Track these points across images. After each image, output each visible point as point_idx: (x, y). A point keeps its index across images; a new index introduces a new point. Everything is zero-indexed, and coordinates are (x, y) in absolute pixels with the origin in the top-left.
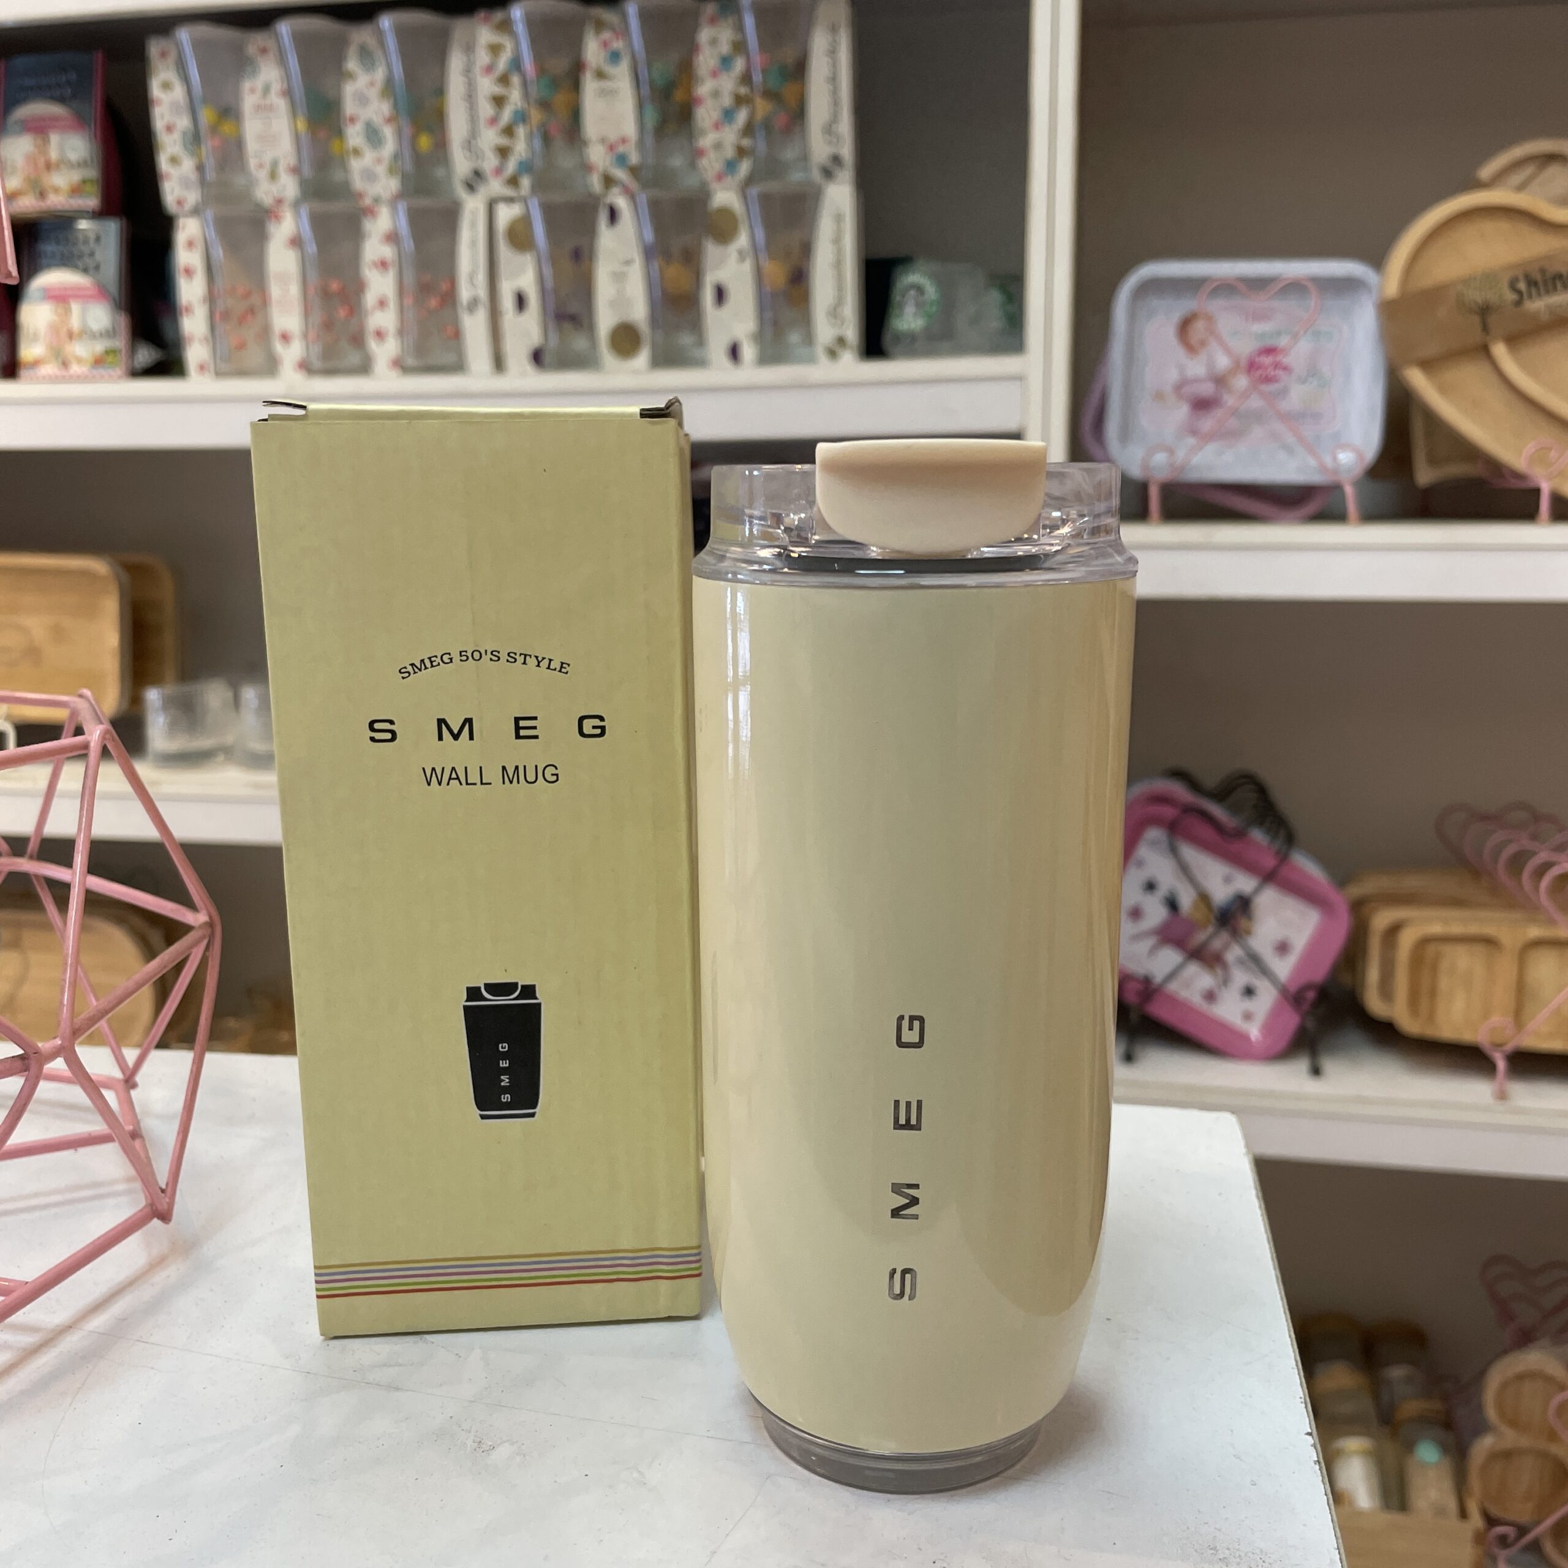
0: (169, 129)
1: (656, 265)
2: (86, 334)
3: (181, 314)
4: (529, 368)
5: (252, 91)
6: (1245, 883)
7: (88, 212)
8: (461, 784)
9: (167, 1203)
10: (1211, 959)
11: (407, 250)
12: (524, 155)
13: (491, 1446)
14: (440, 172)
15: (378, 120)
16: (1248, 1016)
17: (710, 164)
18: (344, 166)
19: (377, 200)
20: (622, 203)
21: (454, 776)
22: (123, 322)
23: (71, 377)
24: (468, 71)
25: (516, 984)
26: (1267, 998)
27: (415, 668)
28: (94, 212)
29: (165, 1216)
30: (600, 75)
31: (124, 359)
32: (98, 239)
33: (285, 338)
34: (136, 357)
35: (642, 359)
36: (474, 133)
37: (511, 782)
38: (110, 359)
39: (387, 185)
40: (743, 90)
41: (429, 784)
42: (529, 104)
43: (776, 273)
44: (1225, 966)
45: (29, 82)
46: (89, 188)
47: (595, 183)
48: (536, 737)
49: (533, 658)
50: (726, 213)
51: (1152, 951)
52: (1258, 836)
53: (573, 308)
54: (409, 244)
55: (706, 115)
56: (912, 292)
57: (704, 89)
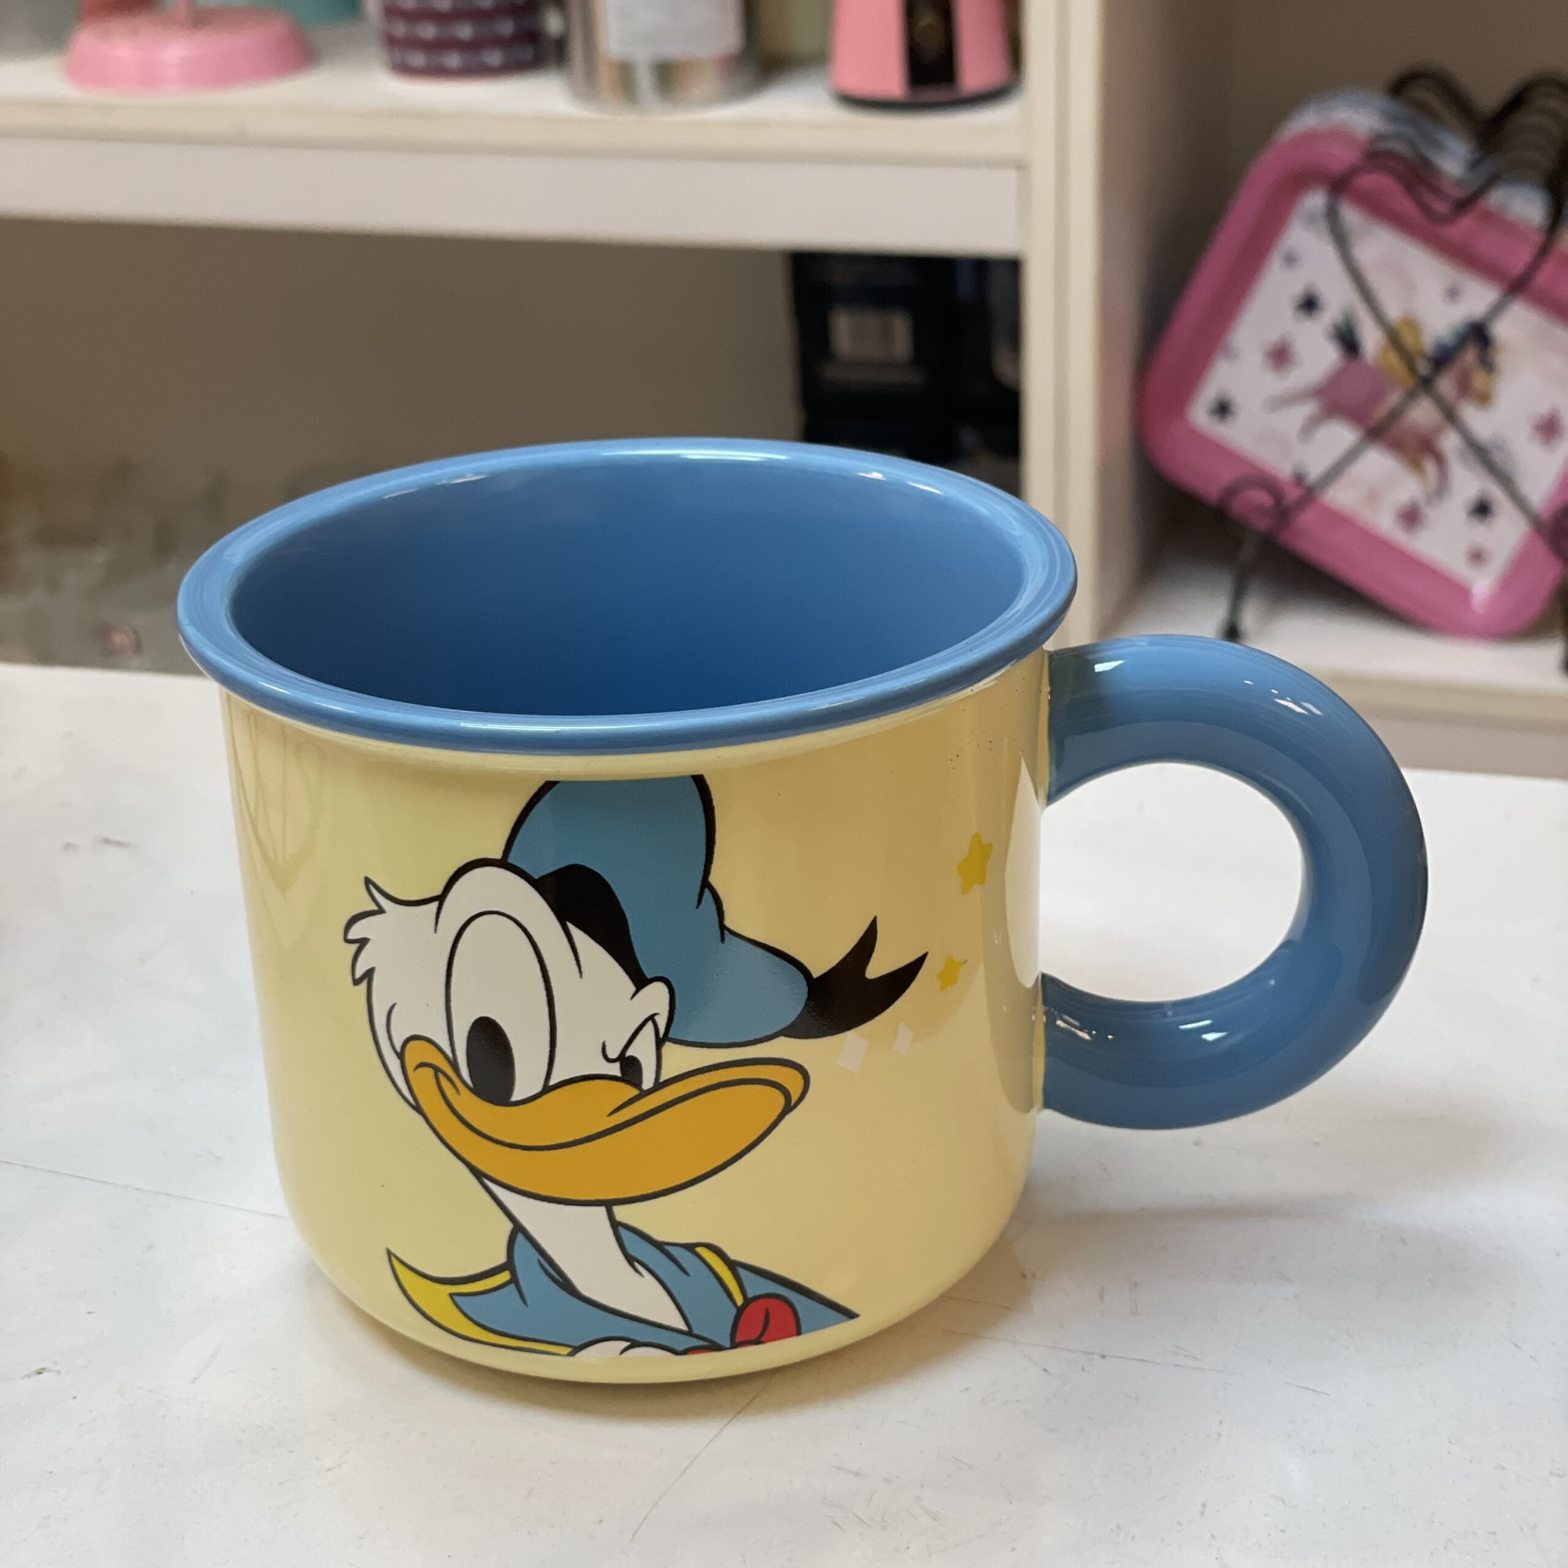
6: (1478, 299)
16: (1477, 557)
26: (1510, 527)
44: (1440, 459)
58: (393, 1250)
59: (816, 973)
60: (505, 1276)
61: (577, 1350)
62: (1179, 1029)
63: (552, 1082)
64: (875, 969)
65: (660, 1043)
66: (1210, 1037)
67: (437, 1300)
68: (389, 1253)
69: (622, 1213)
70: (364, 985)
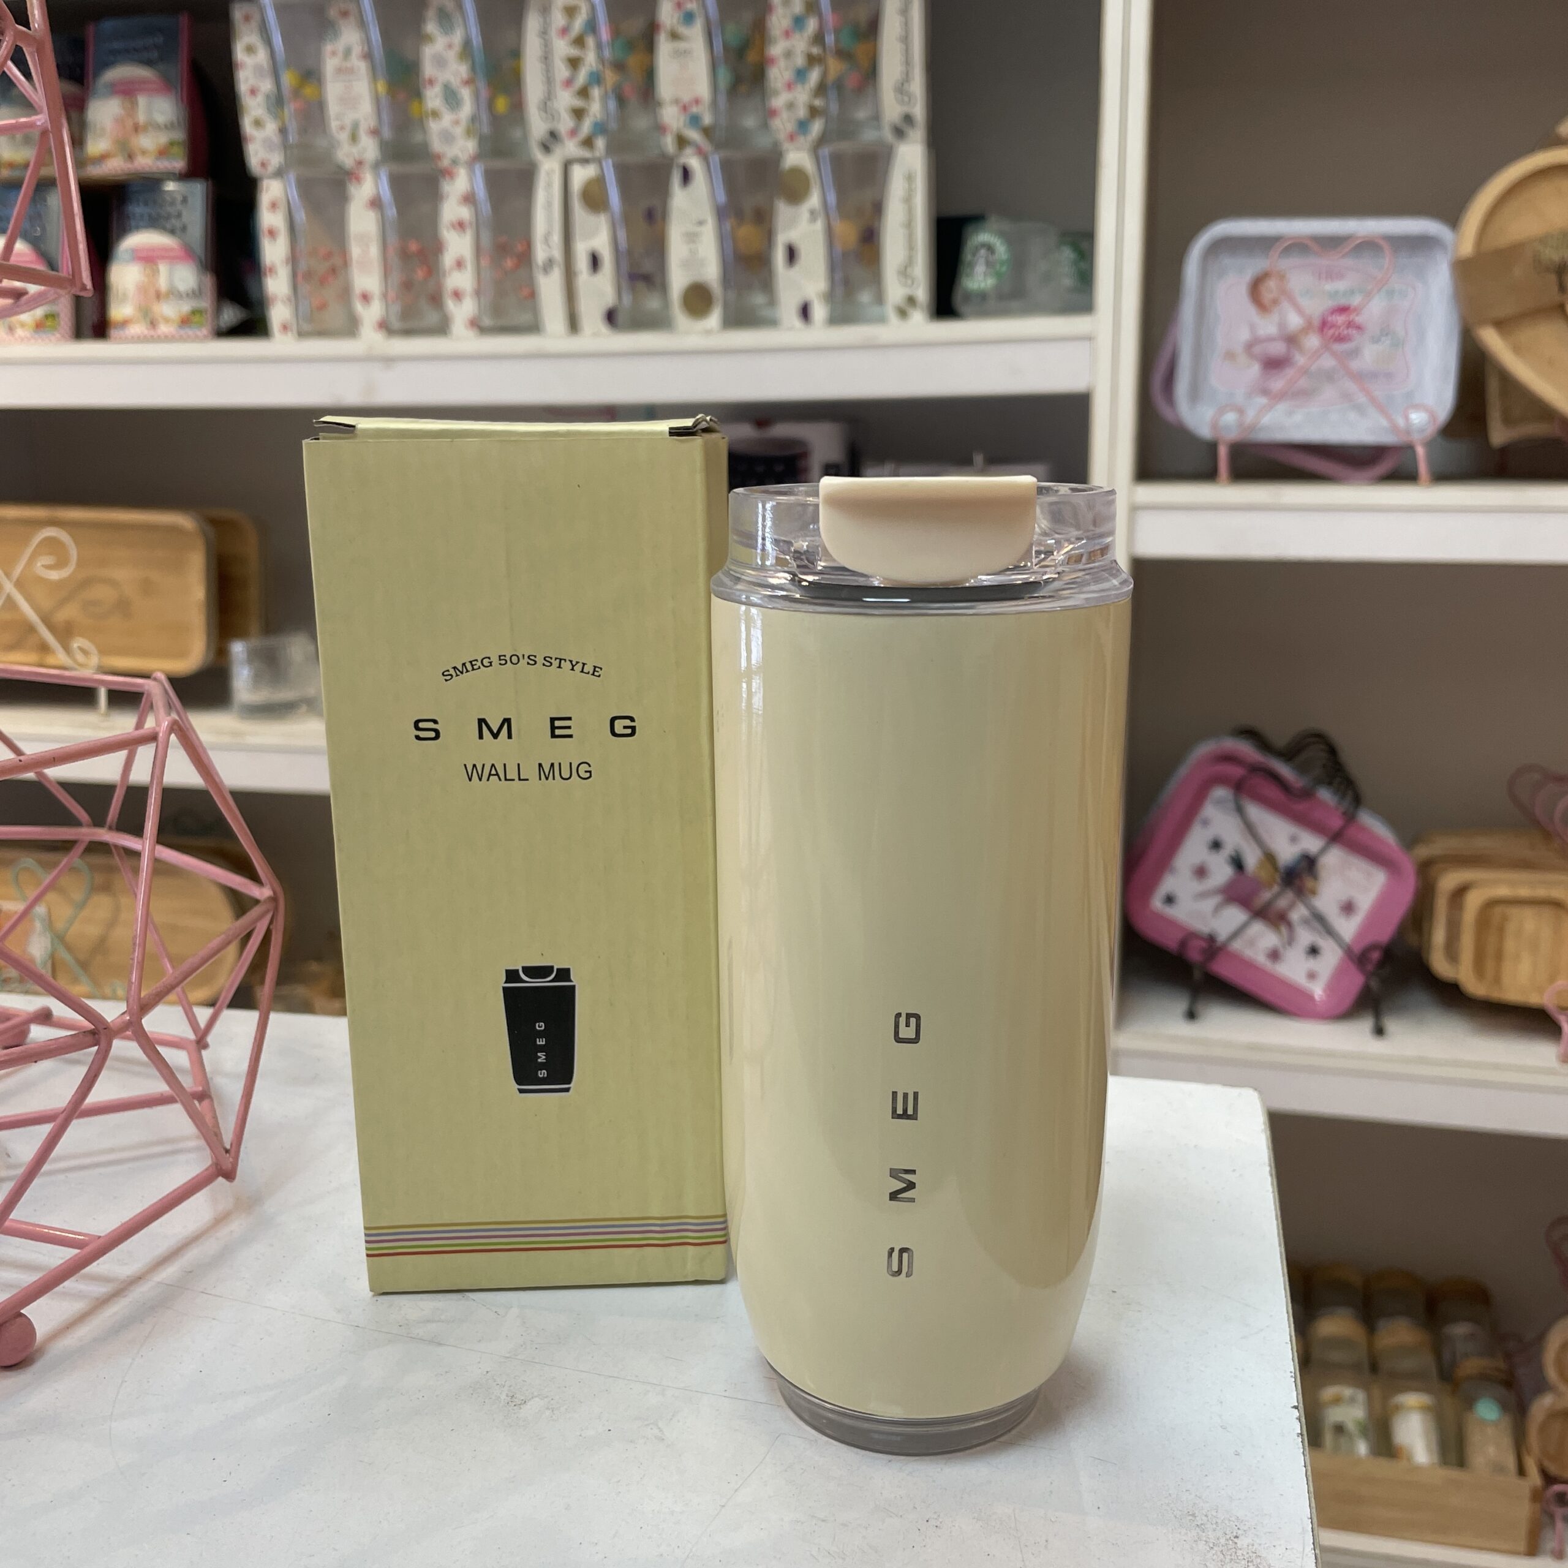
0: (253, 92)
1: (728, 225)
2: (172, 294)
3: (265, 274)
4: (603, 328)
5: (334, 53)
6: (1311, 843)
7: (174, 174)
8: (500, 780)
9: (231, 1162)
10: (1276, 919)
11: (484, 214)
12: (598, 116)
13: (522, 1400)
14: (517, 134)
15: (455, 82)
16: (1312, 976)
17: (783, 125)
18: (424, 130)
19: (455, 162)
20: (695, 163)
21: (493, 772)
22: (209, 282)
23: (159, 337)
24: (544, 33)
25: (552, 968)
26: (1331, 957)
27: (457, 671)
28: (180, 174)
29: (230, 1175)
30: (674, 36)
31: (210, 319)
32: (185, 200)
33: (366, 298)
34: (221, 317)
35: (714, 319)
36: (549, 96)
37: (547, 778)
38: (197, 318)
39: (465, 147)
40: (815, 51)
41: (470, 780)
42: (603, 65)
43: (848, 232)
44: (1289, 925)
45: (116, 45)
46: (176, 150)
47: (669, 143)
48: (570, 736)
49: (569, 663)
50: (798, 172)
51: (1217, 909)
52: (1325, 795)
53: (648, 266)
54: (486, 208)
55: (778, 75)
56: (983, 252)
57: (776, 50)
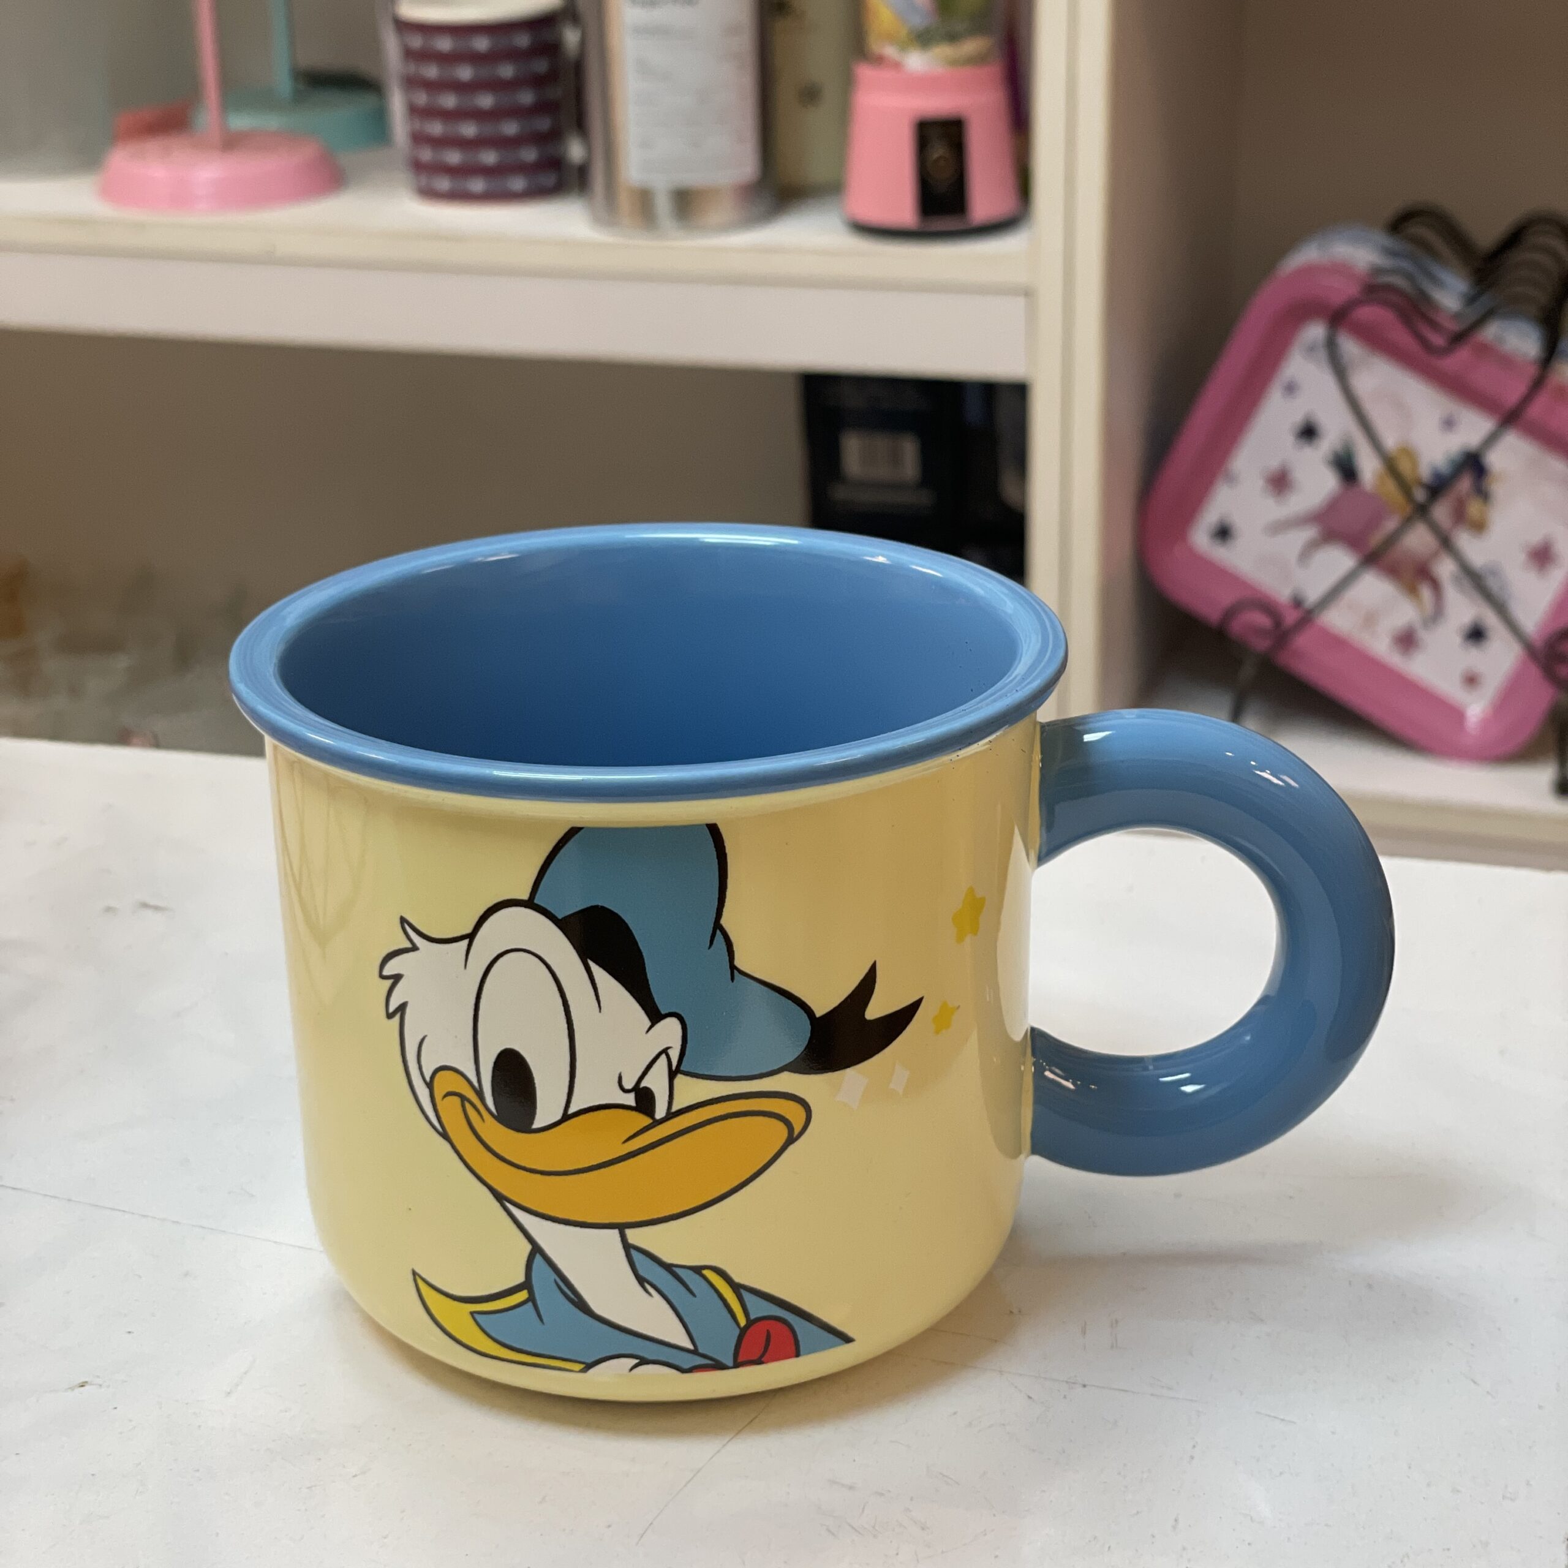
6: (1472, 429)
16: (1471, 680)
26: (1503, 652)
44: (1436, 585)
58: (418, 1271)
59: (819, 1013)
60: (523, 1295)
61: (588, 1366)
62: (1159, 1081)
63: (571, 1111)
64: (875, 1010)
65: (672, 1075)
66: (1189, 1089)
67: (459, 1318)
68: (414, 1273)
69: (633, 1236)
70: (397, 1018)
